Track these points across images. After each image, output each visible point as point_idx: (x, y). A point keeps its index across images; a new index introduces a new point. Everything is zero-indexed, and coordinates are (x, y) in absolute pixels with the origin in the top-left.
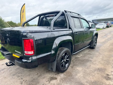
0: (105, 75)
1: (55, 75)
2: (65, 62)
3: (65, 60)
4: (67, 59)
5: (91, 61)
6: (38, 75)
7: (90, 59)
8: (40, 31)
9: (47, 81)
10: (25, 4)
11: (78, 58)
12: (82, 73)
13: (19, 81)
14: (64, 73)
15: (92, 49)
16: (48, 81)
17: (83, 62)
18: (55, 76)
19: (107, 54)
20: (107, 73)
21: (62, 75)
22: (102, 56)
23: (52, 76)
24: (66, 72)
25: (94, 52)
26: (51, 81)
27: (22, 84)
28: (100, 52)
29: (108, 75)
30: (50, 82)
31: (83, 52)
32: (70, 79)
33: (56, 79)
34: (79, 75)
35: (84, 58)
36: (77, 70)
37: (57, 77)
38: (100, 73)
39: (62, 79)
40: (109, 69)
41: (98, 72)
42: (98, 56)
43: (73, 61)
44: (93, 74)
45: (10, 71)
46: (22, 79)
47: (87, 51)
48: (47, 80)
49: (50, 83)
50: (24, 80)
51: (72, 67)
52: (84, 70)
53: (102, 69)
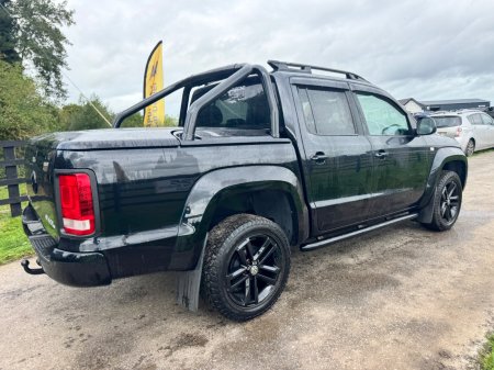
0: (428, 354)
1: (208, 327)
2: (252, 277)
3: (254, 270)
4: (265, 267)
5: (396, 284)
7: (398, 276)
8: (123, 142)
9: (161, 348)
10: (161, 42)
11: (345, 267)
12: (322, 334)
13: (64, 334)
14: (248, 325)
15: (431, 234)
17: (356, 287)
18: (203, 332)
20: (444, 343)
21: (234, 332)
22: (464, 266)
23: (193, 331)
24: (256, 320)
25: (433, 245)
26: (177, 348)
27: (69, 346)
28: (465, 247)
29: (444, 354)
30: (171, 353)
31: (378, 245)
32: (258, 352)
33: (202, 342)
34: (305, 339)
35: (371, 270)
36: (311, 316)
38: (410, 341)
39: (224, 348)
40: (464, 330)
41: (400, 338)
42: (441, 267)
43: (312, 278)
44: (374, 343)
46: (78, 328)
47: (401, 240)
48: (164, 345)
49: (169, 358)
50: (81, 335)
51: (294, 304)
52: (339, 321)
53: (430, 323)
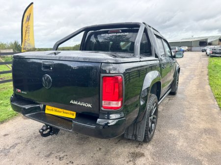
2: (151, 121)
3: (152, 118)
6: (102, 150)
12: (183, 141)
14: (152, 143)
16: (130, 161)
18: (138, 150)
19: (202, 103)
21: (150, 147)
22: (195, 107)
23: (132, 150)
26: (134, 160)
28: (188, 100)
30: (135, 163)
32: (169, 153)
33: (142, 155)
34: (179, 144)
36: (171, 134)
37: (143, 152)
39: (154, 155)
42: (190, 108)
44: (202, 140)
45: (32, 148)
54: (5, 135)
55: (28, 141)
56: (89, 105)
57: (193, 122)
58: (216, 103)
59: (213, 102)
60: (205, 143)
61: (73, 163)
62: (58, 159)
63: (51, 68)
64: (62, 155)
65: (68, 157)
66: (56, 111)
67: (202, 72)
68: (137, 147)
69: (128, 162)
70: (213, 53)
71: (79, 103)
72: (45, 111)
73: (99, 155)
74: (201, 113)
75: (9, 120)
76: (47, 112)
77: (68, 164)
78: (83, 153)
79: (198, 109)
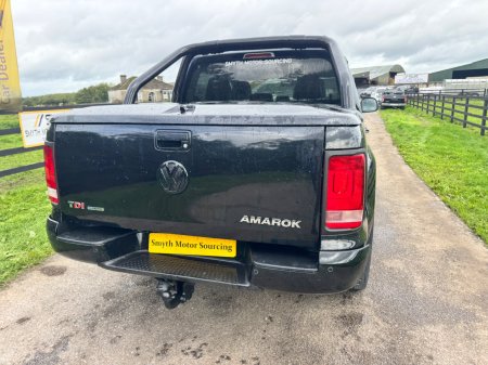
6: (277, 321)
16: (346, 334)
37: (360, 312)
54: (22, 321)
55: (92, 326)
56: (295, 224)
57: (419, 239)
58: (437, 198)
59: (431, 198)
60: (459, 276)
61: (228, 358)
62: (191, 356)
63: (185, 146)
64: (195, 346)
65: (210, 346)
66: (179, 244)
67: (381, 139)
68: (344, 303)
69: (343, 337)
70: (386, 100)
71: (266, 221)
72: (147, 248)
73: (275, 331)
74: (422, 221)
75: (9, 282)
76: (153, 249)
77: (218, 362)
78: (238, 332)
79: (412, 212)
